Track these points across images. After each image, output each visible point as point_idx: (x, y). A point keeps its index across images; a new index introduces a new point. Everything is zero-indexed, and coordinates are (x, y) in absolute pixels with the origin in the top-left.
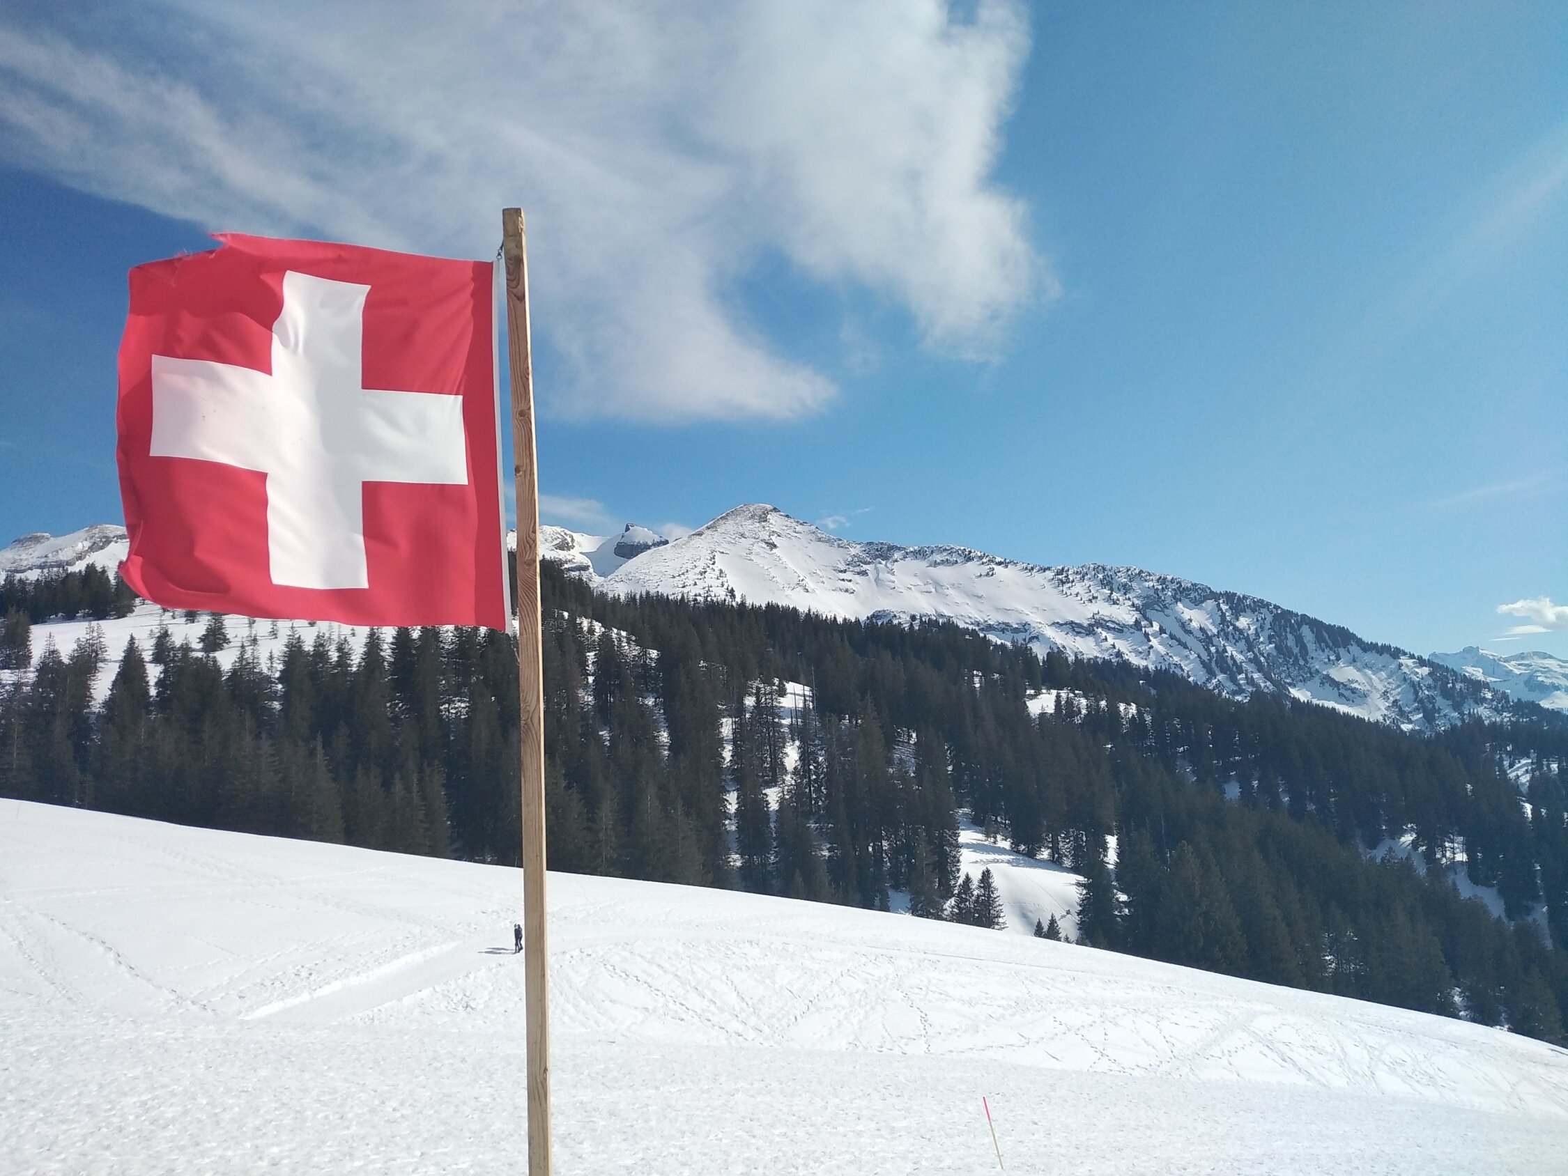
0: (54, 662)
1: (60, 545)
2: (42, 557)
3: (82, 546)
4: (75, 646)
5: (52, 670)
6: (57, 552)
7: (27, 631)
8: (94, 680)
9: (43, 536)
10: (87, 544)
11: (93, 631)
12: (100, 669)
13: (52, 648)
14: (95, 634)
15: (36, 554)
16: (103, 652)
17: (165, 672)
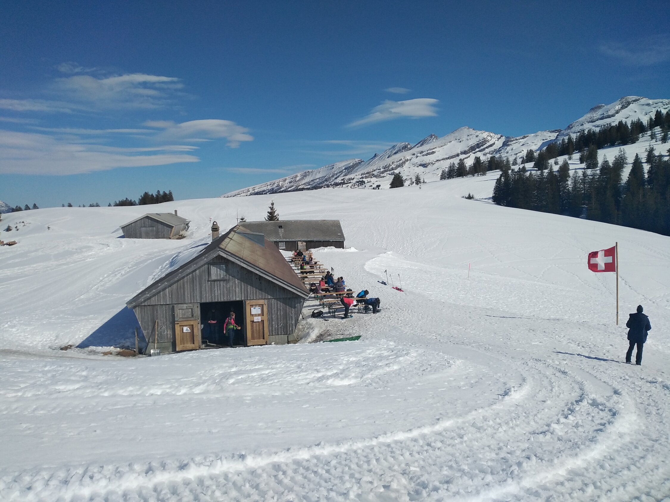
0: (606, 165)
1: (609, 108)
2: (601, 115)
3: (618, 107)
4: (614, 159)
5: (606, 169)
6: (608, 111)
7: (596, 153)
8: (622, 172)
9: (602, 106)
10: (620, 106)
11: (621, 152)
12: (625, 167)
13: (606, 160)
14: (622, 153)
15: (600, 113)
16: (625, 160)
17: (651, 167)
